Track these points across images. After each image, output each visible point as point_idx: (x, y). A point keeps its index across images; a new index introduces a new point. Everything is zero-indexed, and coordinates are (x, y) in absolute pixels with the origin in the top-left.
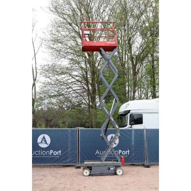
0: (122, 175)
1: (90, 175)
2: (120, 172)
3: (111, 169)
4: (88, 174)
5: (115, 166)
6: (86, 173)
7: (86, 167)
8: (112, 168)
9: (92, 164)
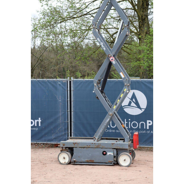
0: (128, 166)
1: (70, 163)
2: (125, 160)
3: (108, 153)
4: (67, 160)
5: (117, 149)
6: (64, 158)
7: (64, 148)
8: (110, 152)
9: (74, 144)
